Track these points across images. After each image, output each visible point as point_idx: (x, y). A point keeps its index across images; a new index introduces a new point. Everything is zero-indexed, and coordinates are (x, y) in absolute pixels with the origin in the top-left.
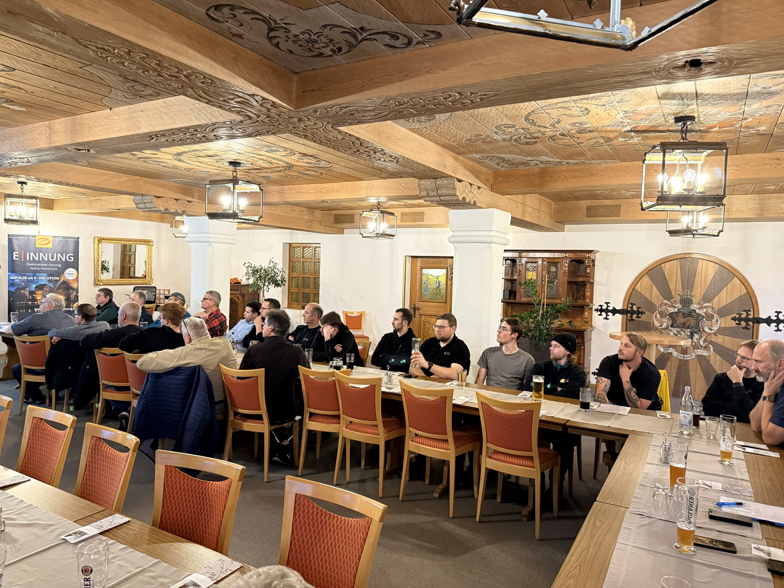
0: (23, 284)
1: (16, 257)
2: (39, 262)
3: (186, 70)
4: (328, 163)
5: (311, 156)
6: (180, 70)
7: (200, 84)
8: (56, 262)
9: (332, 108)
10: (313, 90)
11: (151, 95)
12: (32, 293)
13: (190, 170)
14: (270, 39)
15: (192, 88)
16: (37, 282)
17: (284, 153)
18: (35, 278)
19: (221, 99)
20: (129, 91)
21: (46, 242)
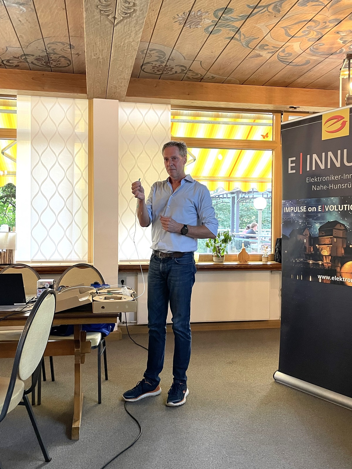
1: (292, 168)
2: (325, 172)
12: (314, 240)
18: (320, 207)
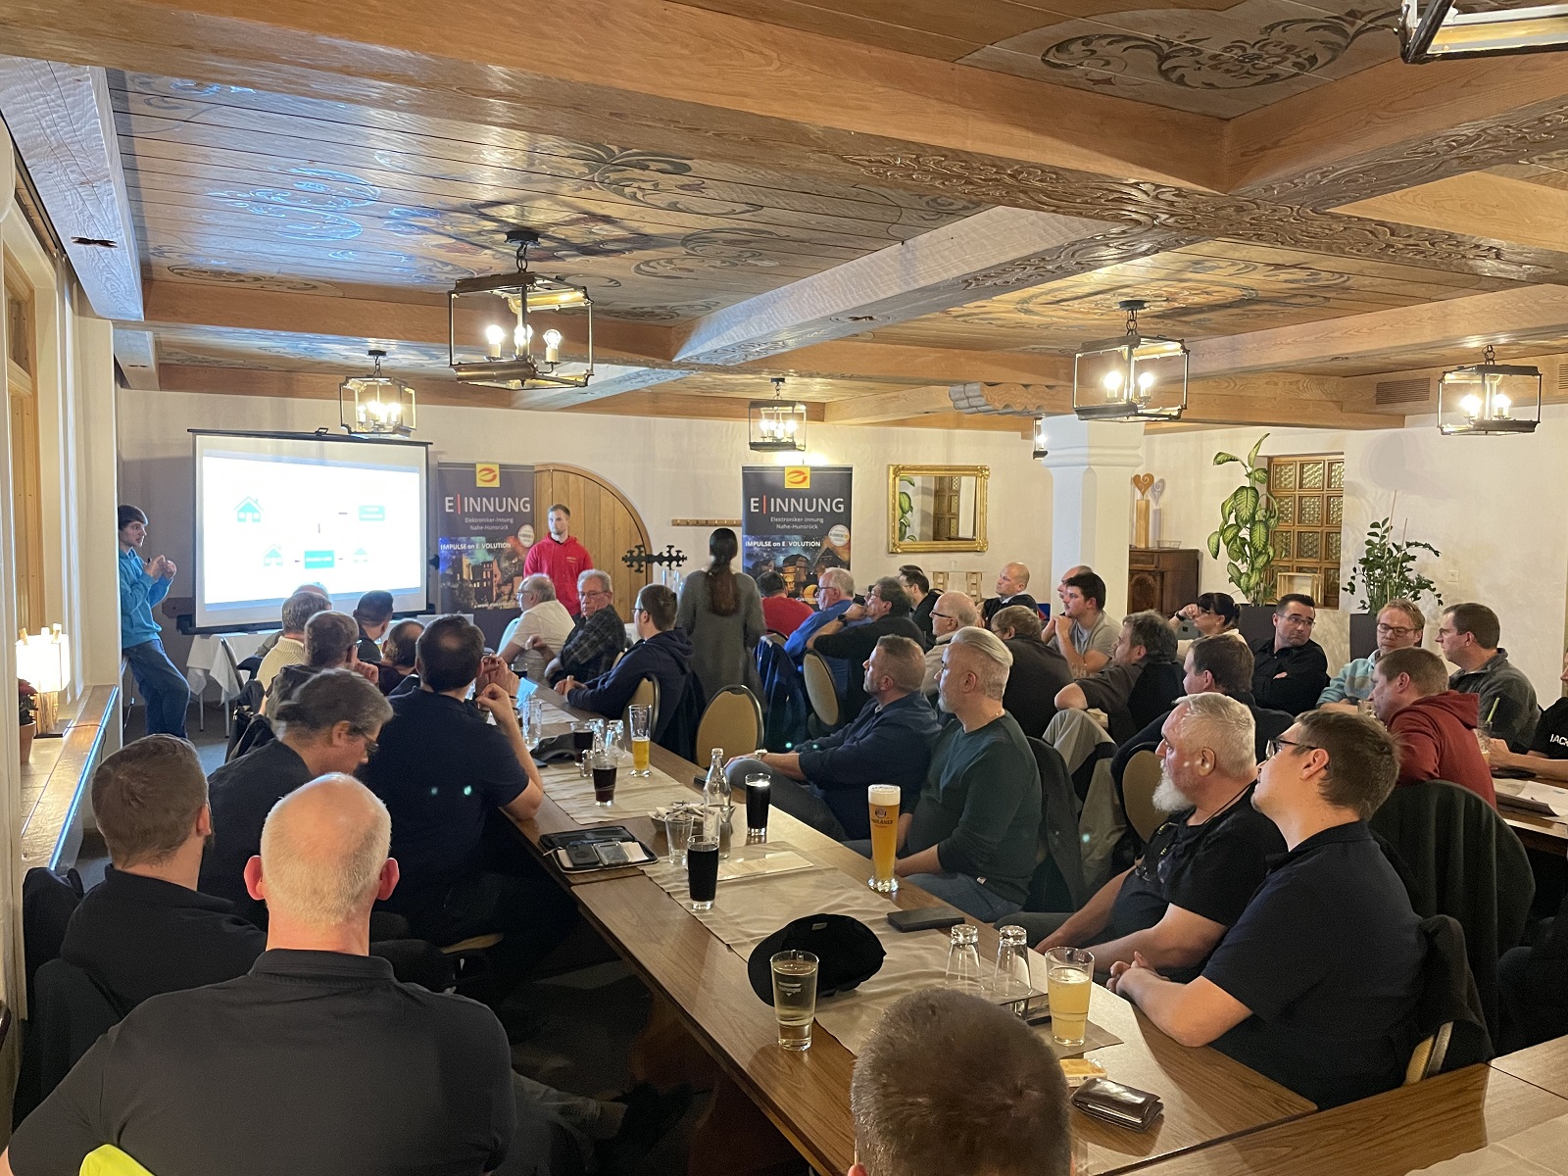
0: (765, 554)
1: (755, 508)
2: (788, 514)
3: (1011, 167)
4: (1337, 276)
5: (1294, 266)
6: (1002, 168)
7: (1038, 184)
8: (816, 514)
9: (1303, 176)
10: (1263, 149)
11: (965, 208)
13: (1047, 327)
14: (1165, 74)
15: (1025, 192)
16: (787, 551)
17: (1232, 270)
18: (783, 543)
19: (1078, 201)
20: (928, 208)
21: (800, 478)
